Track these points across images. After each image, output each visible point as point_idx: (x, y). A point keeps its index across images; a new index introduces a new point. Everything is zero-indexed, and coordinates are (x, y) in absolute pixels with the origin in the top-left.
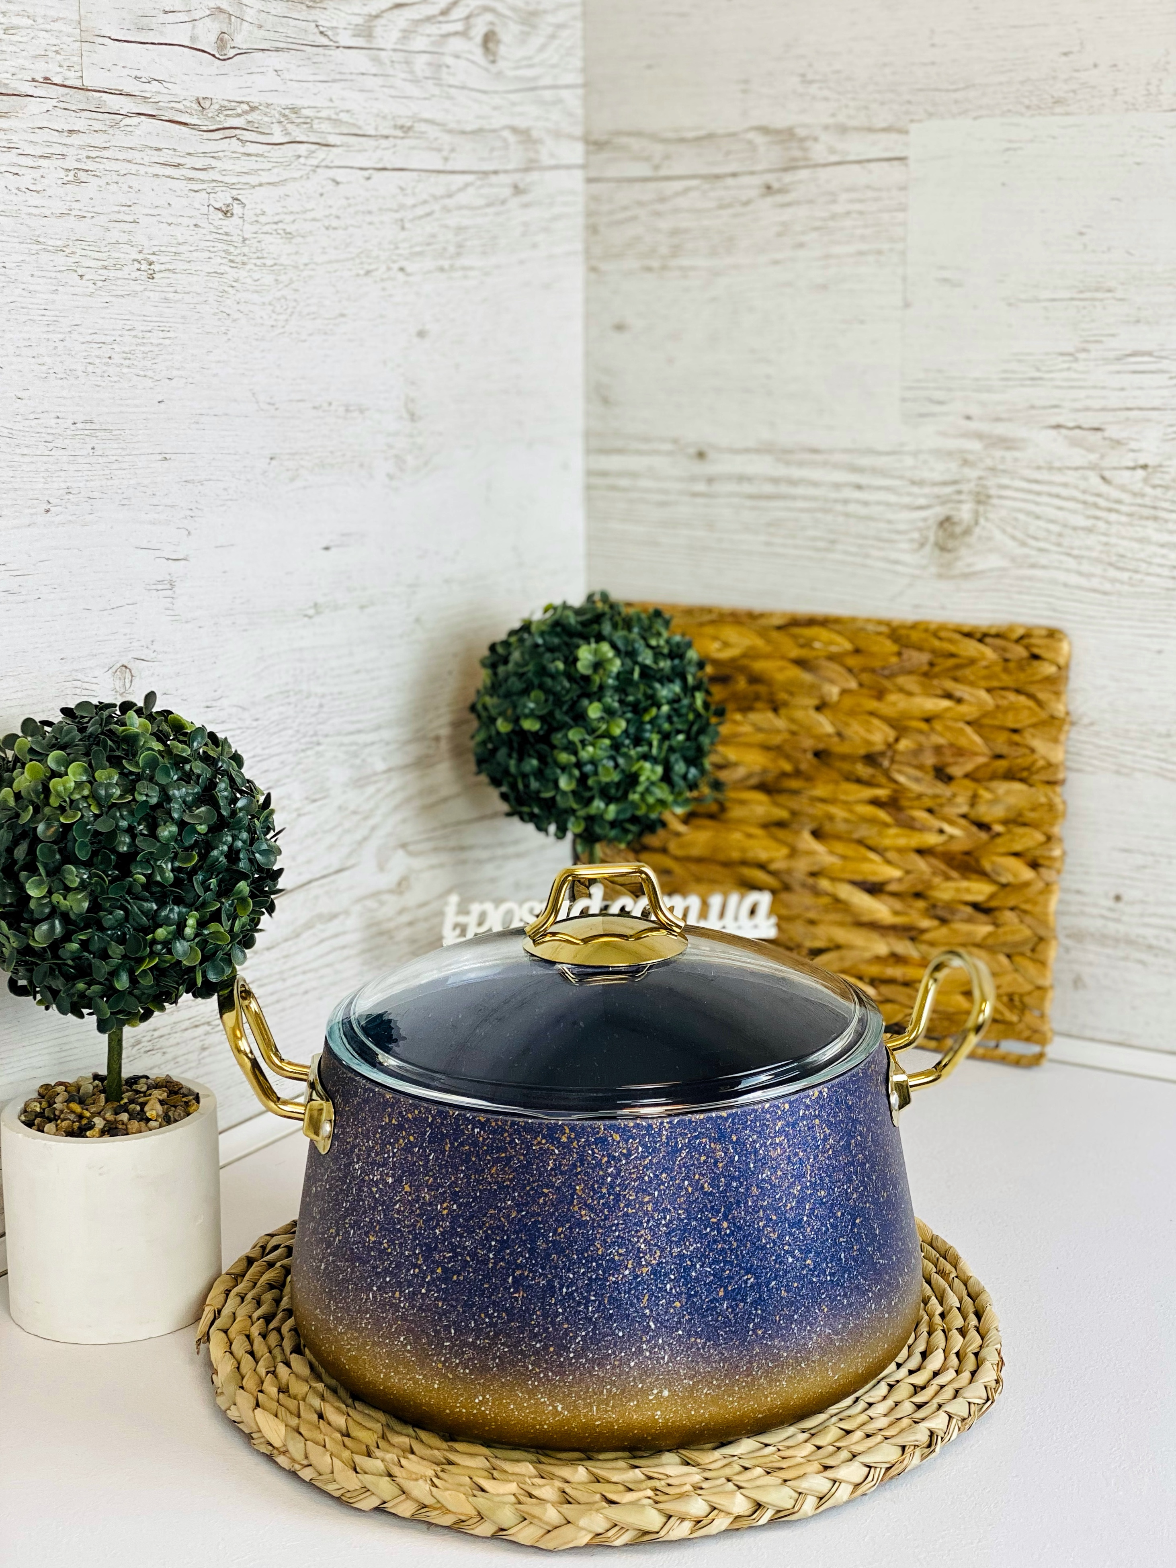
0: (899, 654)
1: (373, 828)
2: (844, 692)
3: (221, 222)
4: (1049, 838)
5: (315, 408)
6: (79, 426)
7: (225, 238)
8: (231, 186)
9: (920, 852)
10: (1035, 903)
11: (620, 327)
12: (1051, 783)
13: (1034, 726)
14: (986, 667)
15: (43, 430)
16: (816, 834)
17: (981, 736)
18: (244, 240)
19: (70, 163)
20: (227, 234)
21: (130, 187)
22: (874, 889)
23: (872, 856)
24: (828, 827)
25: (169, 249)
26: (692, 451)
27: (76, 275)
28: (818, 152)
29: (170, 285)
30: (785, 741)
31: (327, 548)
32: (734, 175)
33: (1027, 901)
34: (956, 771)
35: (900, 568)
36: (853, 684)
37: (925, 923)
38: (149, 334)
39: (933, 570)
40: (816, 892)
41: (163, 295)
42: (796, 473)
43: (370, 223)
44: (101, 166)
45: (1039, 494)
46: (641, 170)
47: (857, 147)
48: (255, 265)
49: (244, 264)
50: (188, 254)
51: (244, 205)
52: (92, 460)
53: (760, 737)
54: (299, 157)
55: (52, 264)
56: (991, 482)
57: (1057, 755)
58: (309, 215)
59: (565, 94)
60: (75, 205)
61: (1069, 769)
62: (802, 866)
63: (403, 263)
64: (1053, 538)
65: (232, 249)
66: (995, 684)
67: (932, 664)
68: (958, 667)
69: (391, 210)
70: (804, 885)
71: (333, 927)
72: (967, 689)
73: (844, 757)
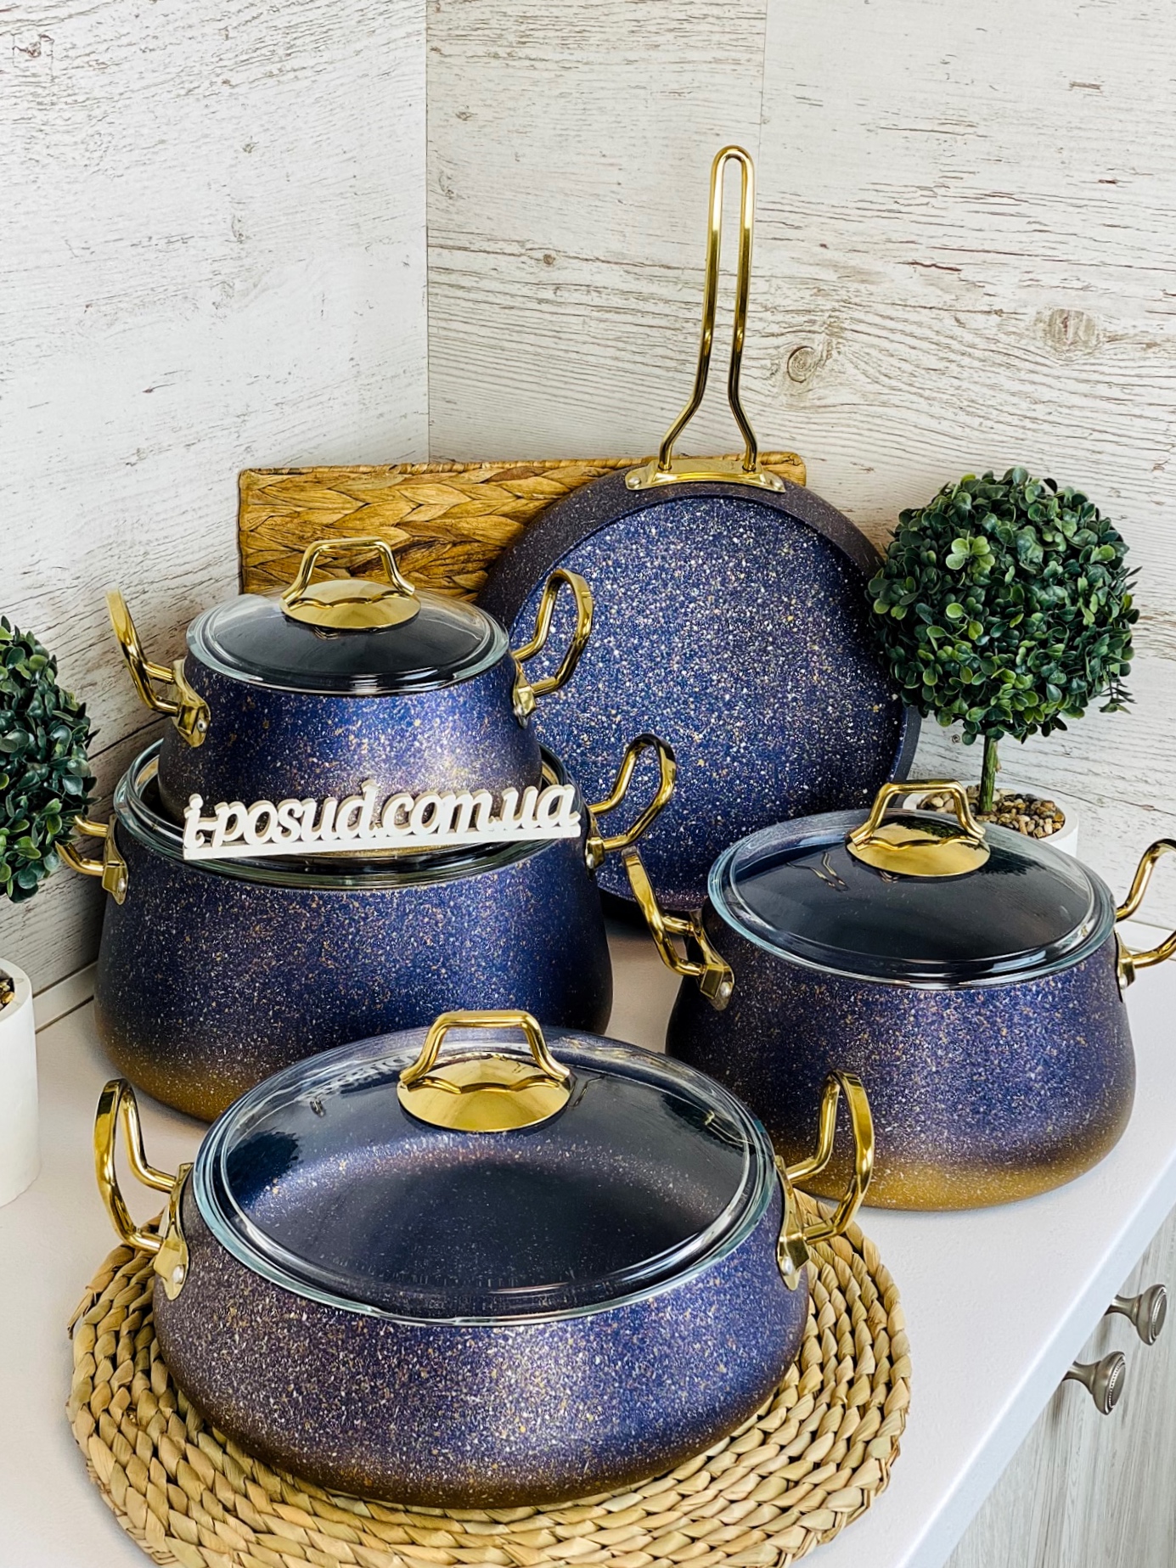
3: (28, 64)
5: (133, 245)
7: (32, 79)
8: (38, 23)
11: (464, 116)
18: (53, 78)
20: (34, 75)
26: (539, 255)
31: (150, 391)
35: (750, 395)
43: (191, 38)
45: (891, 330)
48: (66, 103)
49: (53, 104)
51: (51, 41)
56: (845, 315)
58: (124, 41)
63: (227, 75)
64: (906, 378)
65: (40, 91)
69: (213, 20)
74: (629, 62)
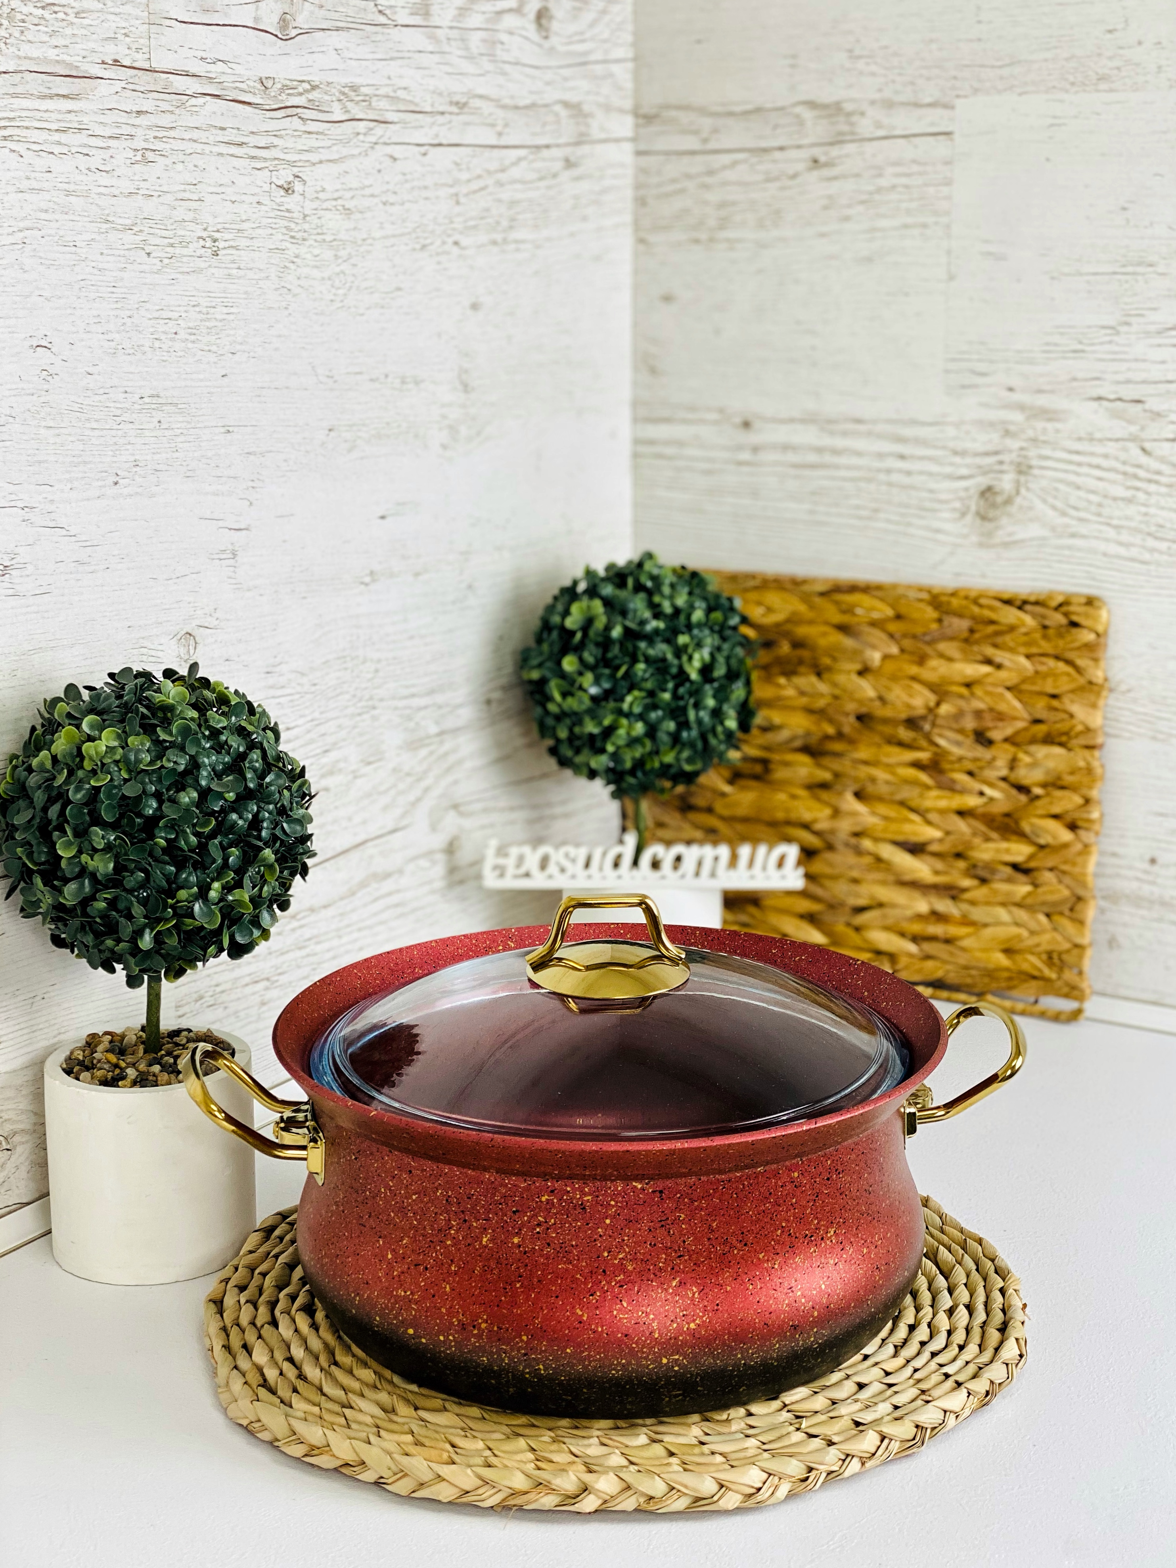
0: (940, 621)
1: (427, 790)
2: (886, 657)
3: (283, 199)
4: (1087, 801)
5: (372, 380)
6: (147, 400)
7: (287, 214)
8: (292, 164)
9: (961, 813)
10: (1074, 864)
11: (668, 299)
12: (1090, 747)
13: (1073, 691)
14: (1026, 634)
15: (112, 405)
16: (859, 795)
17: (1020, 701)
18: (305, 216)
19: (139, 144)
20: (288, 211)
21: (195, 166)
22: (916, 849)
23: (914, 817)
24: (870, 789)
25: (233, 226)
26: (738, 420)
27: (143, 253)
28: (865, 126)
29: (233, 262)
30: (829, 705)
31: (383, 517)
32: (781, 149)
33: (1065, 862)
34: (996, 735)
35: (940, 537)
36: (894, 650)
37: (966, 883)
38: (212, 310)
39: (974, 539)
40: (859, 852)
41: (226, 271)
42: (840, 442)
43: (427, 199)
44: (168, 146)
45: (1079, 464)
46: (691, 143)
47: (903, 121)
48: (316, 241)
49: (304, 240)
50: (250, 231)
51: (304, 182)
52: (159, 433)
53: (804, 701)
54: (358, 134)
55: (120, 242)
56: (1032, 453)
57: (1096, 720)
58: (367, 191)
59: (615, 68)
60: (143, 185)
61: (1107, 735)
62: (845, 826)
63: (457, 237)
64: (1093, 508)
65: (293, 225)
66: (1034, 650)
67: (972, 631)
68: (997, 634)
69: (445, 185)
70: (847, 845)
71: (388, 885)
72: (1007, 655)
73: (886, 721)
74: (822, 235)
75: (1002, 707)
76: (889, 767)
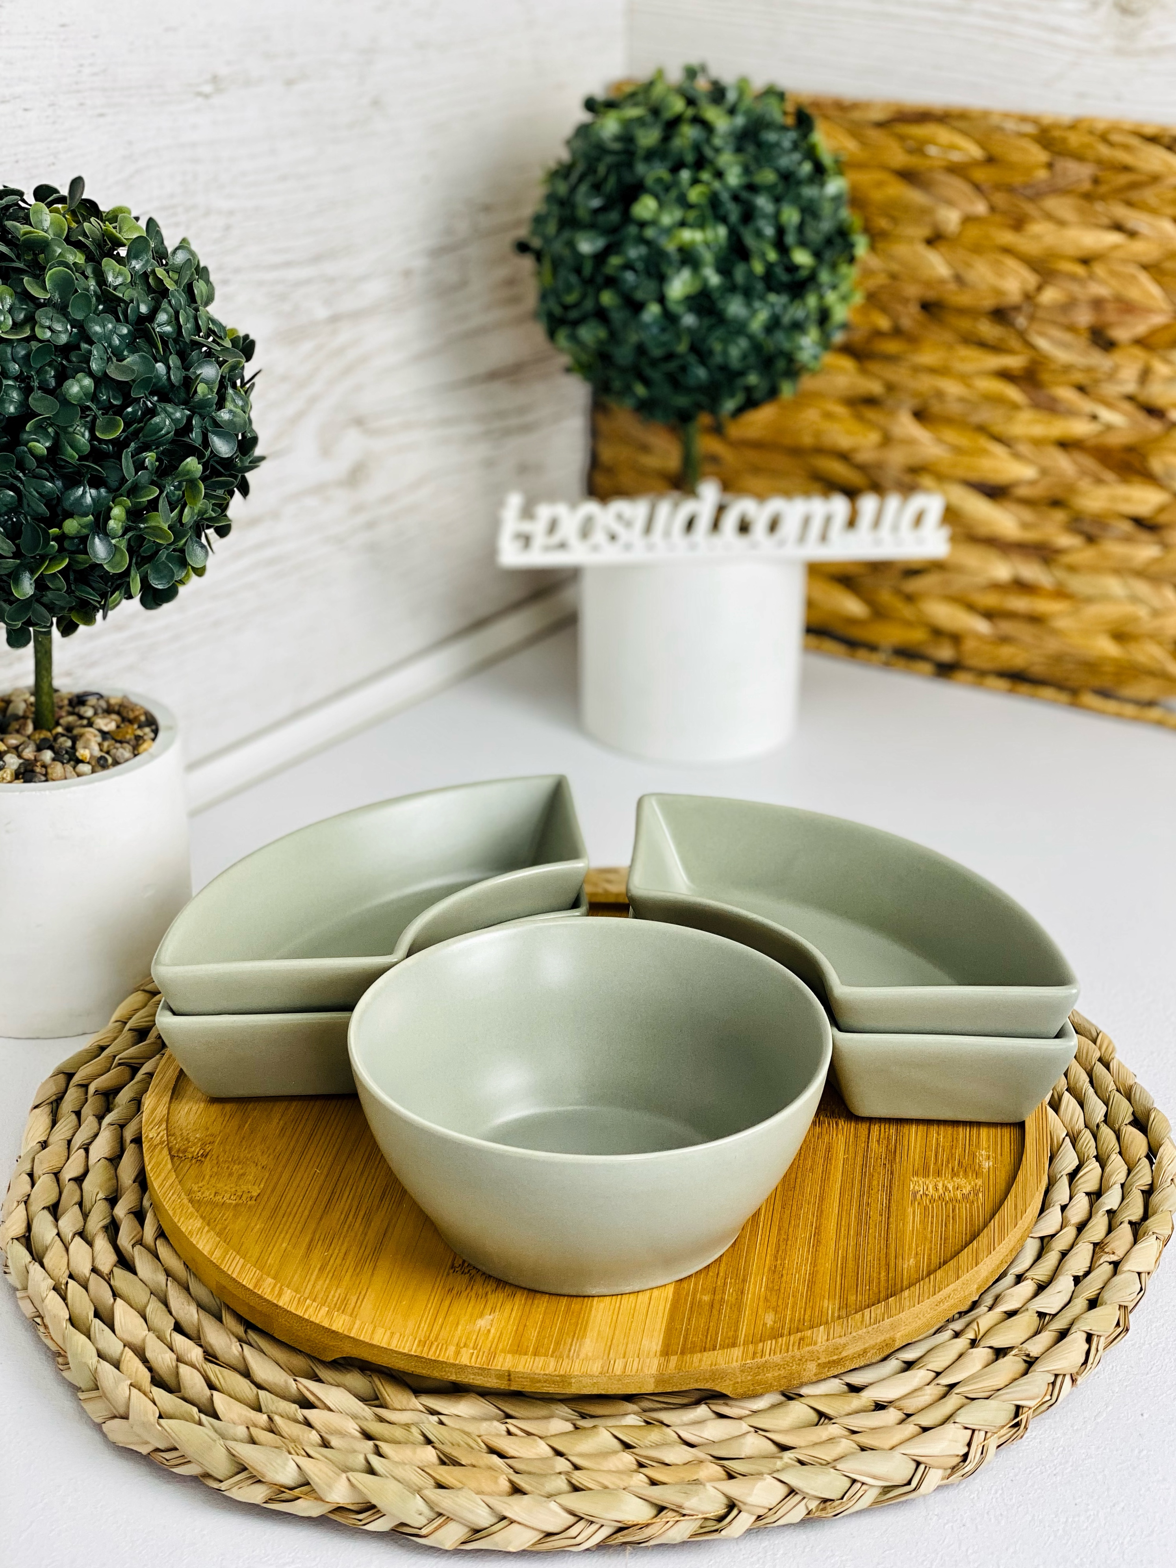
0: (1050, 166)
2: (968, 220)
9: (1065, 445)
16: (920, 415)
17: (1161, 284)
22: (996, 492)
23: (998, 450)
24: (936, 407)
30: (882, 287)
34: (1121, 334)
35: (1060, 39)
37: (1065, 540)
39: (1110, 42)
62: (897, 458)
67: (1096, 181)
68: (1134, 186)
72: (1146, 217)
73: (963, 311)
75: (1133, 294)
76: (964, 379)
